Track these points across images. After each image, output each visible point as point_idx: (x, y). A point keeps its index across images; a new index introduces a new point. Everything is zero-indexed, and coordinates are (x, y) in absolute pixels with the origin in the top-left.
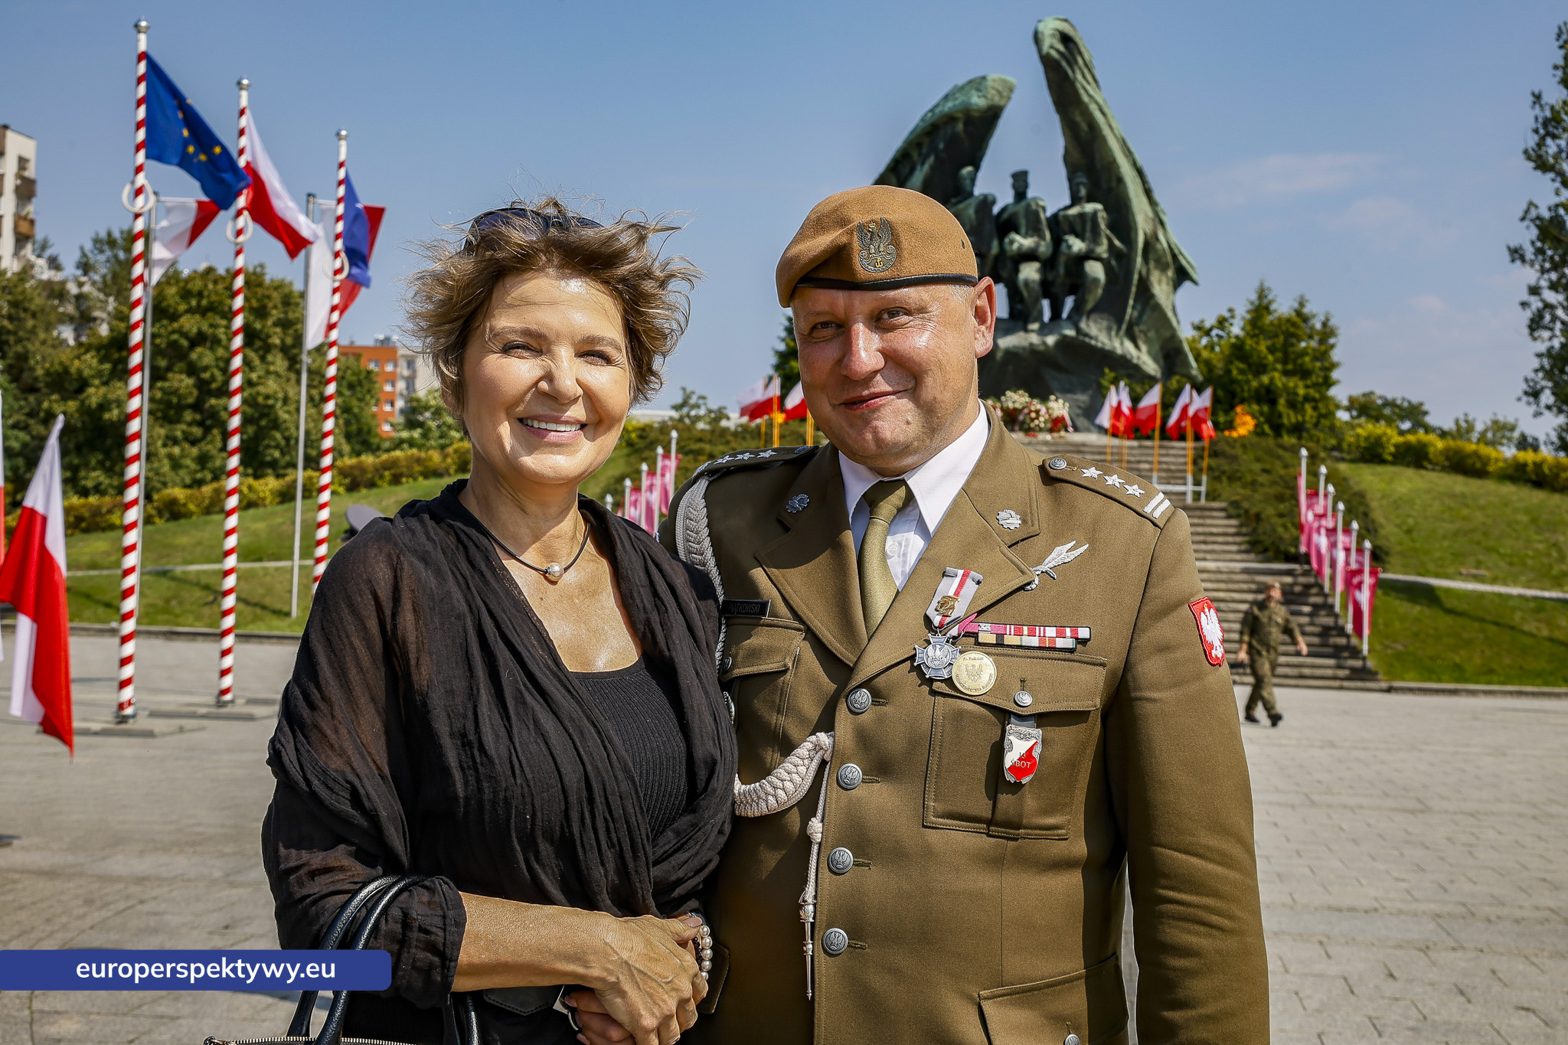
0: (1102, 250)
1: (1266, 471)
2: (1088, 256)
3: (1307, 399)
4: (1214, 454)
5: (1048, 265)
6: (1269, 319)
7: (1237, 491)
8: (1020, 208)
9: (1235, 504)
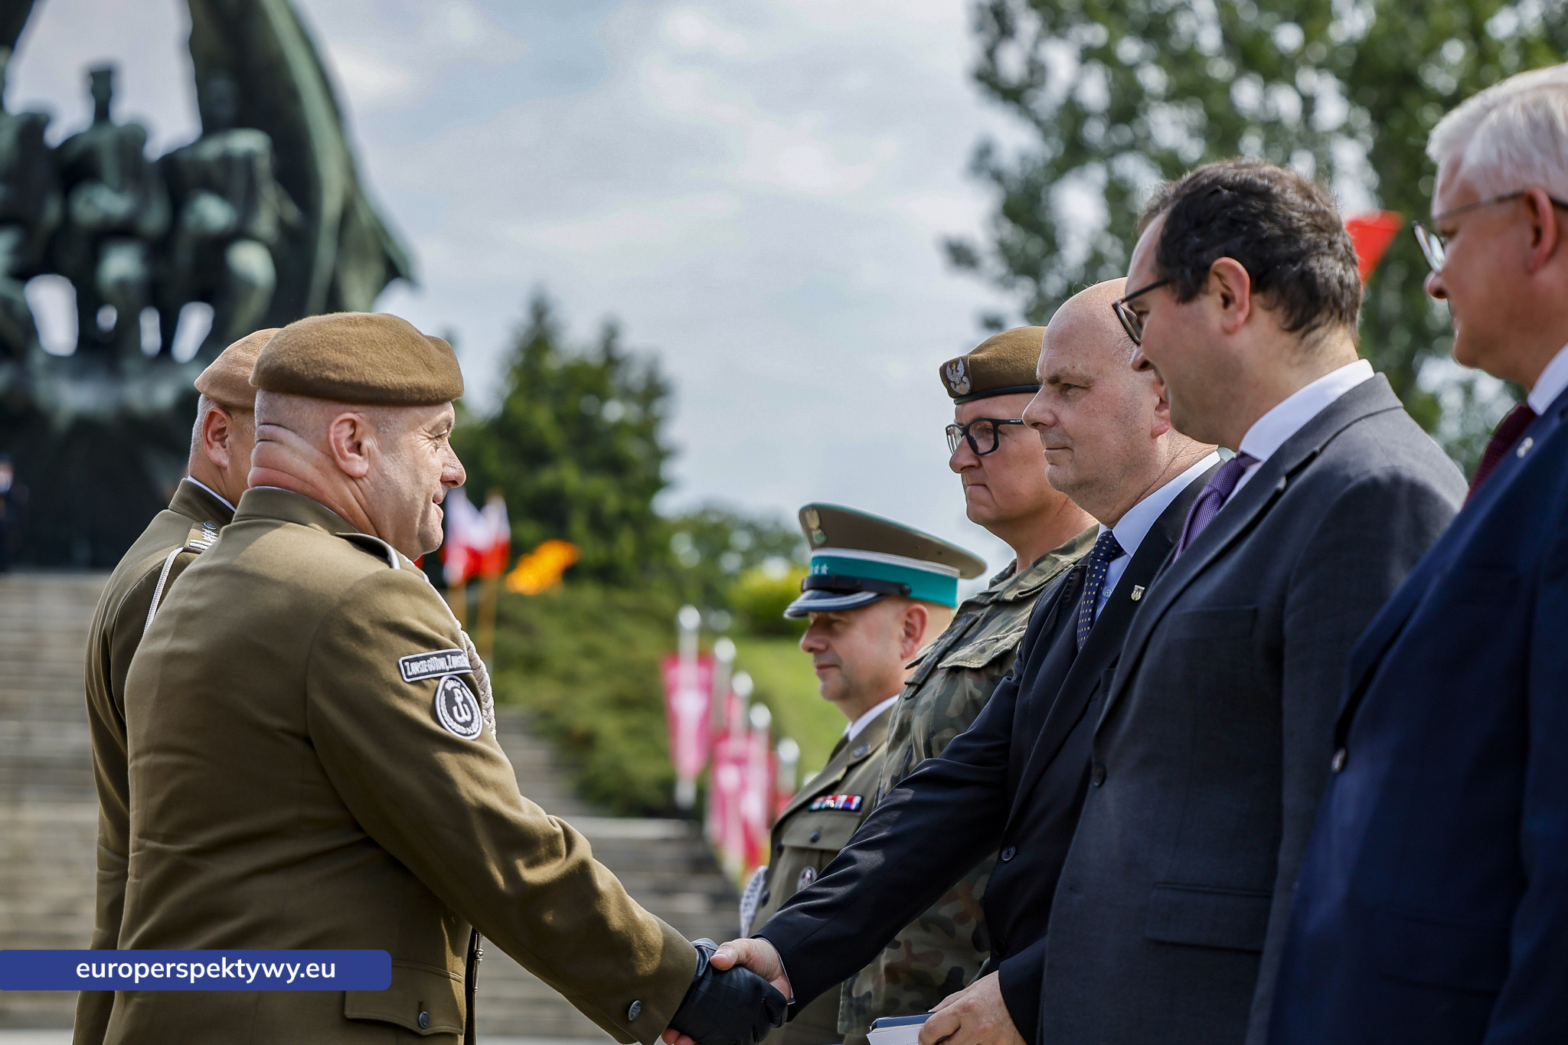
0: (265, 223)
1: (591, 653)
2: (239, 233)
3: (625, 516)
4: (501, 620)
5: (158, 249)
6: (552, 363)
7: (544, 692)
8: (105, 139)
9: (546, 715)
